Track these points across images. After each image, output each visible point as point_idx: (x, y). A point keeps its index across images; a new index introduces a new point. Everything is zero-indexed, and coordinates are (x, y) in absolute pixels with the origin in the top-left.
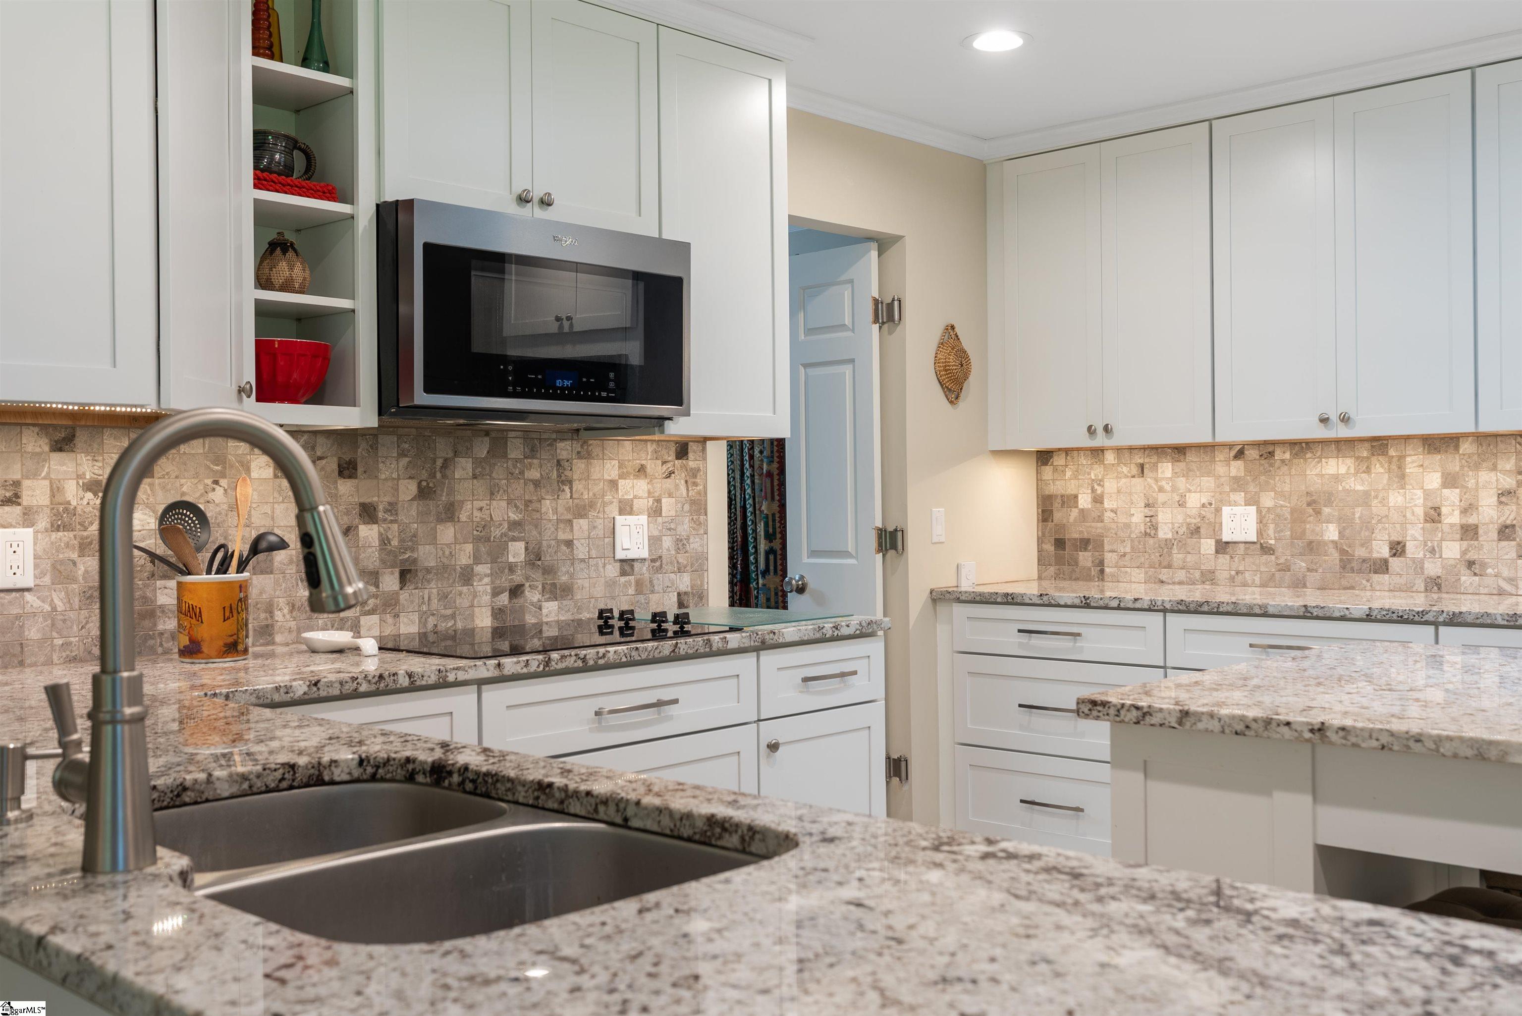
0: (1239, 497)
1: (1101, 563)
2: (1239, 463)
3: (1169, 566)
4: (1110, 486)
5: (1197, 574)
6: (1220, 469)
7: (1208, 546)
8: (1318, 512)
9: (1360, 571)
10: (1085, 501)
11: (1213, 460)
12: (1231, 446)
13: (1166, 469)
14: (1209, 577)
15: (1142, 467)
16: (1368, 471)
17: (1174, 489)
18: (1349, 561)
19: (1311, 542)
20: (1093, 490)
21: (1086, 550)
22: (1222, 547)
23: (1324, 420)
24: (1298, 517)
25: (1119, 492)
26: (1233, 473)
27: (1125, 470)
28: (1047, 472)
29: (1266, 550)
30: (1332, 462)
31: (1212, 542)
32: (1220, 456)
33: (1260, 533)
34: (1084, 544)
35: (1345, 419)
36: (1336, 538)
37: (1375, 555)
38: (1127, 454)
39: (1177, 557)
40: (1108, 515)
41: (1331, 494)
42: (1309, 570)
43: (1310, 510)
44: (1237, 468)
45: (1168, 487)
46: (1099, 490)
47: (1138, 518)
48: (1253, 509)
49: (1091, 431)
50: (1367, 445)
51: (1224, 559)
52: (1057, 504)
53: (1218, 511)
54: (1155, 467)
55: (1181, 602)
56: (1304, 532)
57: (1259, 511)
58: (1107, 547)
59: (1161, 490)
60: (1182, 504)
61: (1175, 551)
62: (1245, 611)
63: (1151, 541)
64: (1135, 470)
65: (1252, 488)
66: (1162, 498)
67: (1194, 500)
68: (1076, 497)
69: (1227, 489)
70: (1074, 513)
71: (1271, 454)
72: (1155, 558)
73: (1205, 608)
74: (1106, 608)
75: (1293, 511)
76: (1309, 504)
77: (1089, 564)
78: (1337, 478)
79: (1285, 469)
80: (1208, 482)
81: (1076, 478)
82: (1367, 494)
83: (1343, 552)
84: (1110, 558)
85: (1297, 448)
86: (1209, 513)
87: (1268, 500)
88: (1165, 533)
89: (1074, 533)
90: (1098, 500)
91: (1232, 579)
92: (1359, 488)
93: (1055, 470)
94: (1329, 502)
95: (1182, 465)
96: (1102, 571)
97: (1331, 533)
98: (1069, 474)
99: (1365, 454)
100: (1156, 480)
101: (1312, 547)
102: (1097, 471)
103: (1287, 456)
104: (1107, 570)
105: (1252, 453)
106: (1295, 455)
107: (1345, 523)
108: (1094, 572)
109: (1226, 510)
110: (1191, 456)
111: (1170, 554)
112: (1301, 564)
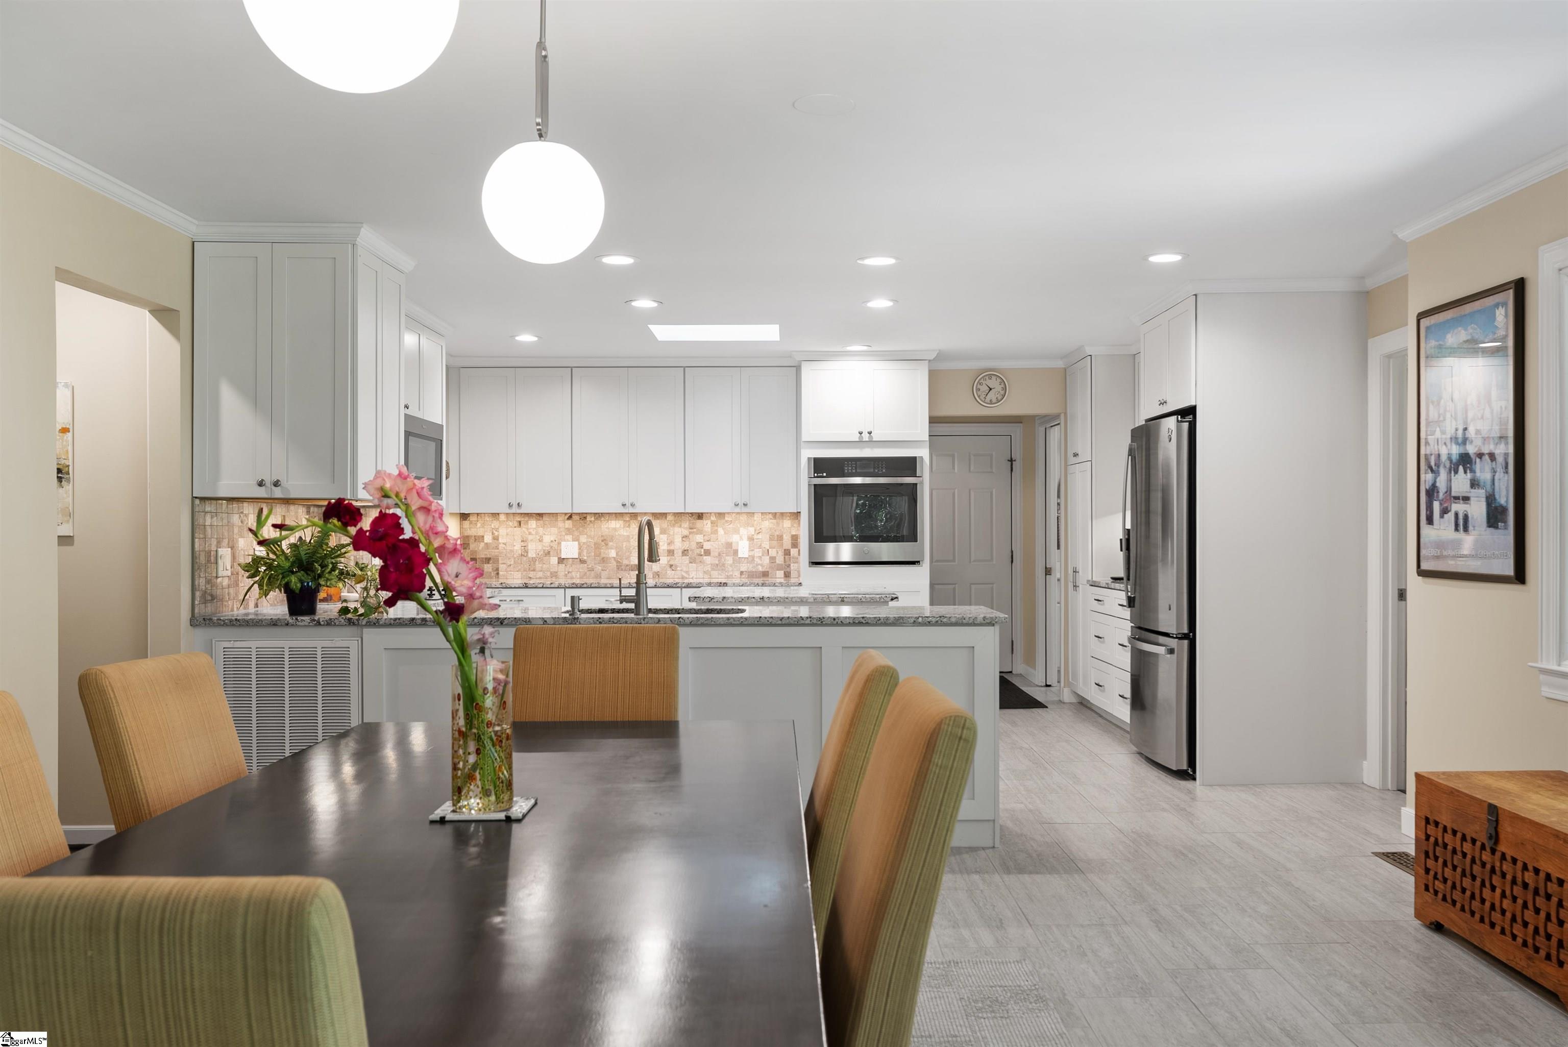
0: (569, 537)
1: (497, 569)
2: (570, 521)
3: (534, 570)
4: (502, 531)
5: (549, 574)
6: (560, 524)
7: (554, 560)
8: (607, 545)
9: (625, 570)
10: (488, 539)
11: (556, 520)
12: (566, 514)
13: (533, 523)
14: (554, 575)
15: (520, 522)
16: (629, 526)
17: (537, 533)
18: (621, 566)
19: (603, 558)
20: (493, 533)
21: (488, 563)
22: (561, 561)
23: (624, 505)
24: (597, 546)
25: (507, 534)
26: (567, 526)
27: (511, 524)
28: (466, 524)
29: (582, 562)
30: (613, 522)
31: (557, 558)
32: (560, 518)
33: (580, 554)
34: (488, 560)
35: (633, 505)
36: (615, 556)
37: (632, 563)
38: (512, 516)
39: (538, 566)
40: (501, 546)
41: (613, 536)
42: (602, 570)
43: (603, 543)
44: (569, 524)
45: (533, 533)
46: (496, 533)
47: (518, 547)
48: (576, 543)
49: (510, 505)
50: (629, 515)
51: (562, 566)
52: (472, 541)
53: (559, 544)
54: (527, 522)
55: (573, 584)
56: (600, 554)
57: (579, 544)
58: (500, 562)
59: (530, 533)
60: (541, 541)
61: (537, 563)
62: (603, 586)
63: (525, 558)
64: (516, 524)
65: (576, 533)
66: (530, 537)
67: (547, 539)
68: (483, 537)
69: (564, 534)
70: (482, 545)
71: (585, 518)
72: (527, 566)
73: (585, 586)
74: (536, 588)
75: (595, 544)
76: (602, 541)
77: (491, 570)
78: (615, 529)
79: (592, 525)
80: (554, 530)
81: (483, 527)
82: (628, 536)
83: (618, 562)
84: (502, 567)
85: (597, 515)
86: (555, 545)
87: (583, 539)
88: (532, 554)
89: (482, 555)
90: (496, 538)
91: (566, 575)
92: (626, 534)
93: (471, 523)
94: (612, 540)
95: (541, 522)
96: (498, 574)
97: (613, 553)
98: (479, 525)
99: (628, 519)
100: (528, 529)
101: (604, 560)
102: (495, 524)
103: (593, 519)
104: (501, 573)
105: (575, 517)
106: (596, 519)
107: (619, 550)
108: (493, 574)
109: (563, 544)
110: (545, 518)
111: (535, 564)
112: (599, 568)
